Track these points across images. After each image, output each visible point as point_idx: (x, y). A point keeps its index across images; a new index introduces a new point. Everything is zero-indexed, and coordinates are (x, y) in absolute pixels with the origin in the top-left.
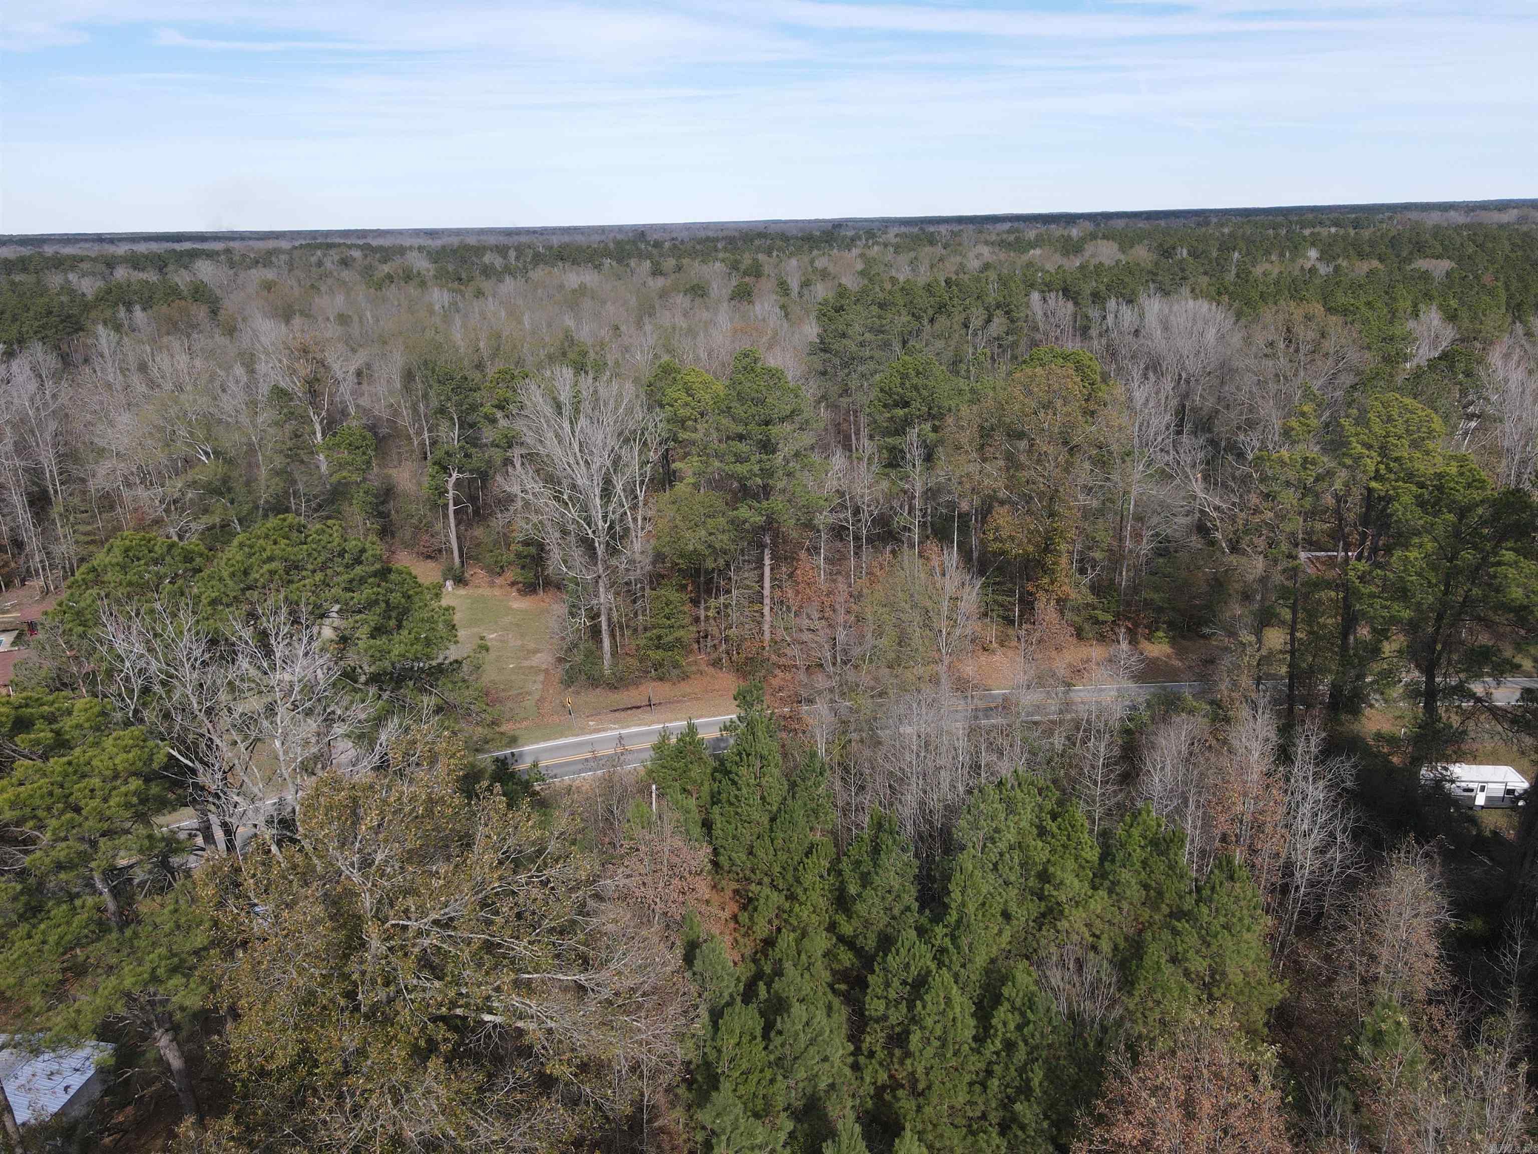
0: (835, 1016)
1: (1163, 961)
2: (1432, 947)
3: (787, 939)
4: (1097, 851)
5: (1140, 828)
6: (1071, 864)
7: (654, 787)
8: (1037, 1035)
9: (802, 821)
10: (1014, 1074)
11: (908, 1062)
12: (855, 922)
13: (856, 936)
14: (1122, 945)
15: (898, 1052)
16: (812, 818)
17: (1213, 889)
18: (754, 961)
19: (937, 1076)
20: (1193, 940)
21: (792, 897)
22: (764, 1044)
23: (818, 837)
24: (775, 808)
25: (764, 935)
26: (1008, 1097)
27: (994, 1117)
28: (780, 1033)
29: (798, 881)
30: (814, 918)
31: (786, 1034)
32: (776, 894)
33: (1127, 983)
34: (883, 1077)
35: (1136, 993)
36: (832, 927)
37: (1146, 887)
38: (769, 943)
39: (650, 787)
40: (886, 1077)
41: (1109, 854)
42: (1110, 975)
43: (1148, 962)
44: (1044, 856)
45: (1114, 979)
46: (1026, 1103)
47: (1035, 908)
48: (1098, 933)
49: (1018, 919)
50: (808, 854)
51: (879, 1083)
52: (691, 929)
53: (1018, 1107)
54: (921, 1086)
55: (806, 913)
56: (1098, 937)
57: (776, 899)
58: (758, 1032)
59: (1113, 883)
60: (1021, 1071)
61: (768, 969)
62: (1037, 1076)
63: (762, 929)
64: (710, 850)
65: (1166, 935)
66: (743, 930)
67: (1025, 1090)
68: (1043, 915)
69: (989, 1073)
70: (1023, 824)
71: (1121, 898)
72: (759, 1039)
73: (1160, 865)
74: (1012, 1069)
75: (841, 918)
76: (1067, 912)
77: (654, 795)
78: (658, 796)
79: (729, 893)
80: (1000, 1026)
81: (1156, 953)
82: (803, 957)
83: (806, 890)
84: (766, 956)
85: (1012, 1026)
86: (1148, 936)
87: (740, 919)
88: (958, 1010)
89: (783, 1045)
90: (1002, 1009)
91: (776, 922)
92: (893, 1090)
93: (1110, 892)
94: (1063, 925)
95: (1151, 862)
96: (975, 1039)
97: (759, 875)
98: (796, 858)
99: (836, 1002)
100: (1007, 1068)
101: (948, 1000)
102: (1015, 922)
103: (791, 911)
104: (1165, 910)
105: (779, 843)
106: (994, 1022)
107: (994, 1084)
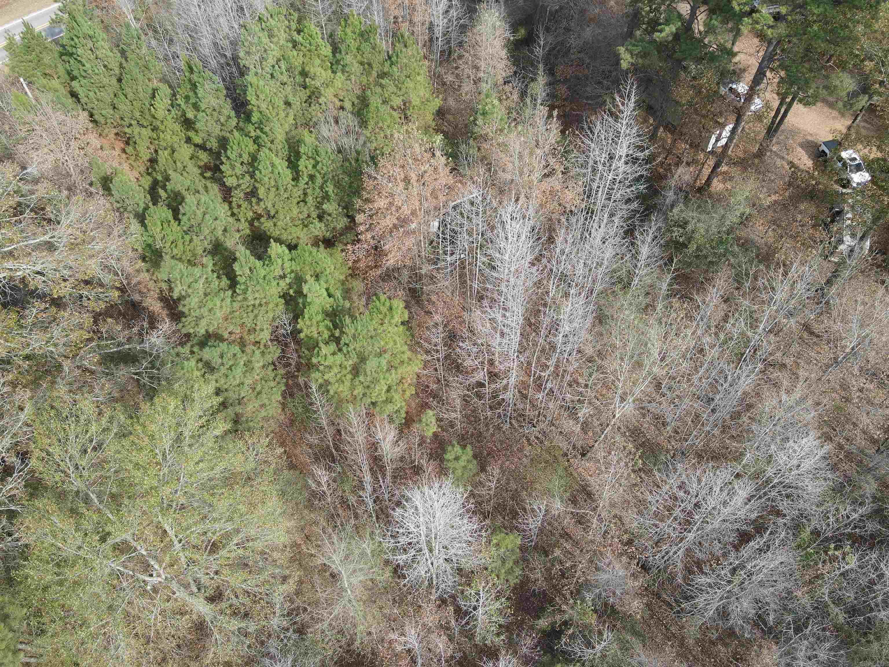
0: (211, 192)
1: (379, 105)
2: (504, 53)
3: (163, 156)
4: (329, 49)
5: (351, 28)
6: (317, 62)
7: (22, 80)
8: (325, 168)
9: (140, 77)
10: (318, 190)
11: (262, 203)
12: (202, 135)
13: (205, 143)
14: (356, 101)
15: (254, 200)
16: (146, 72)
17: (397, 56)
18: (149, 174)
19: (279, 206)
20: (392, 88)
21: (155, 129)
22: (177, 223)
23: (155, 83)
24: (117, 72)
25: (148, 157)
26: (318, 203)
27: (314, 215)
28: (184, 214)
29: (154, 117)
30: (175, 139)
31: (187, 213)
32: (144, 129)
33: (363, 123)
34: (250, 215)
35: (370, 128)
36: (188, 140)
37: (362, 63)
38: (153, 161)
39: (19, 81)
40: (251, 214)
41: (336, 48)
42: (353, 121)
43: (372, 108)
44: (301, 59)
45: (356, 123)
46: (328, 204)
47: (304, 94)
48: (342, 98)
49: (295, 104)
50: (153, 97)
51: (249, 219)
52: (99, 169)
53: (325, 206)
54: (272, 214)
55: (169, 137)
56: (342, 101)
57: (146, 133)
58: (170, 217)
59: (343, 66)
60: (321, 188)
61: (160, 178)
62: (330, 188)
63: (145, 155)
64: (86, 114)
65: (379, 90)
66: (133, 158)
67: (326, 197)
68: (310, 97)
69: (305, 194)
70: (282, 42)
71: (350, 74)
72: (172, 221)
73: (366, 47)
74: (317, 188)
75: (191, 134)
76: (323, 92)
77: (25, 85)
78: (28, 85)
79: (112, 136)
80: (304, 169)
81: (375, 101)
82: (179, 164)
83: (162, 122)
84: (155, 169)
85: (310, 167)
86: (369, 93)
87: (128, 150)
88: (280, 168)
89: (189, 220)
90: (302, 160)
91: (152, 147)
92: (258, 219)
93: (343, 71)
94: (322, 100)
95: (362, 48)
96: (293, 180)
97: (127, 121)
98: (147, 104)
99: (209, 184)
100: (314, 189)
101: (273, 165)
102: (293, 106)
103: (159, 138)
104: (374, 74)
105: (130, 96)
106: (300, 168)
107: (310, 199)
